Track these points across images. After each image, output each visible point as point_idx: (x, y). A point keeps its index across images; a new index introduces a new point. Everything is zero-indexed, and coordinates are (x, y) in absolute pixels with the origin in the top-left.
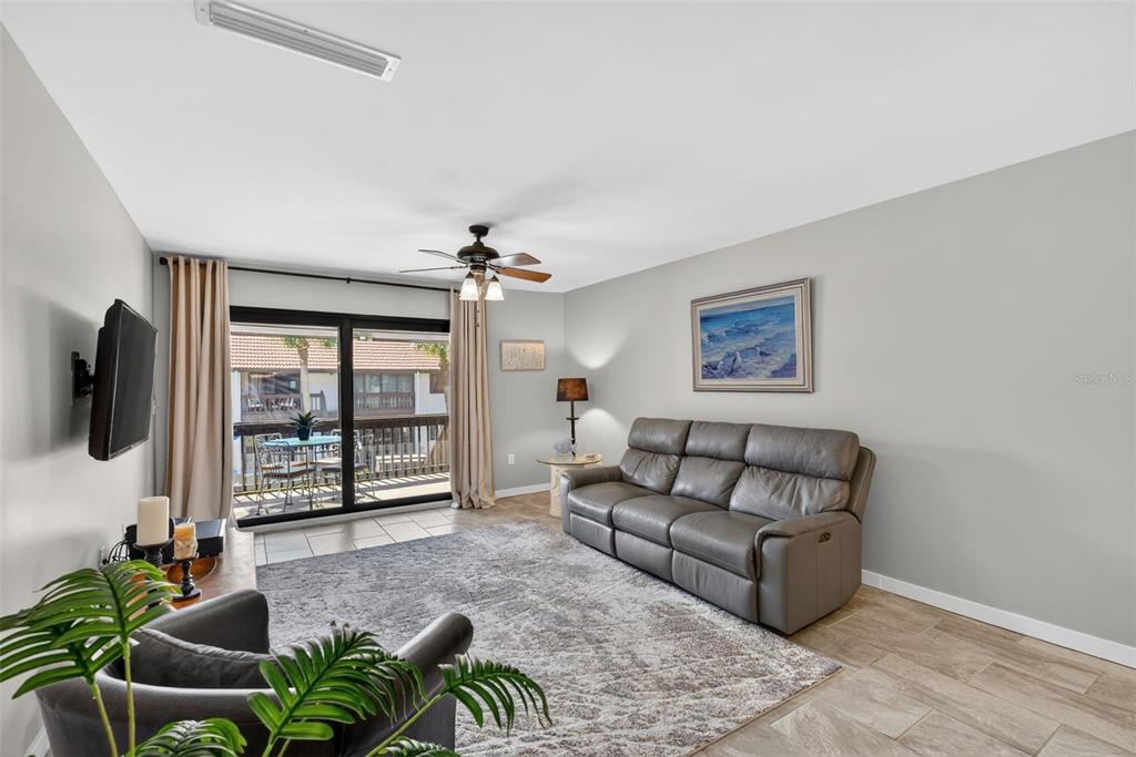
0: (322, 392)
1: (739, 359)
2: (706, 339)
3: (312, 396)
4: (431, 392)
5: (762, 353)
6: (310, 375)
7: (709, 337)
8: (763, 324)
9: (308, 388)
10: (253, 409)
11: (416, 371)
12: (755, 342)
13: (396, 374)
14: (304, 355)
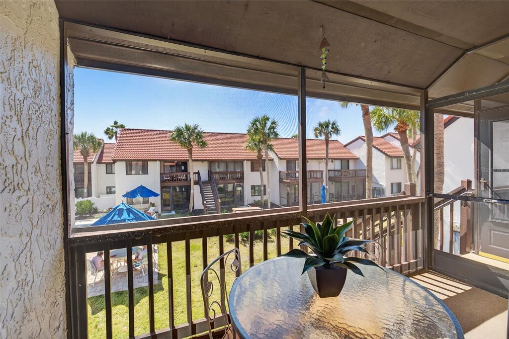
0: (199, 171)
3: (194, 173)
4: (252, 171)
6: (194, 162)
9: (193, 169)
10: (166, 180)
11: (244, 160)
13: (235, 162)
14: (190, 152)
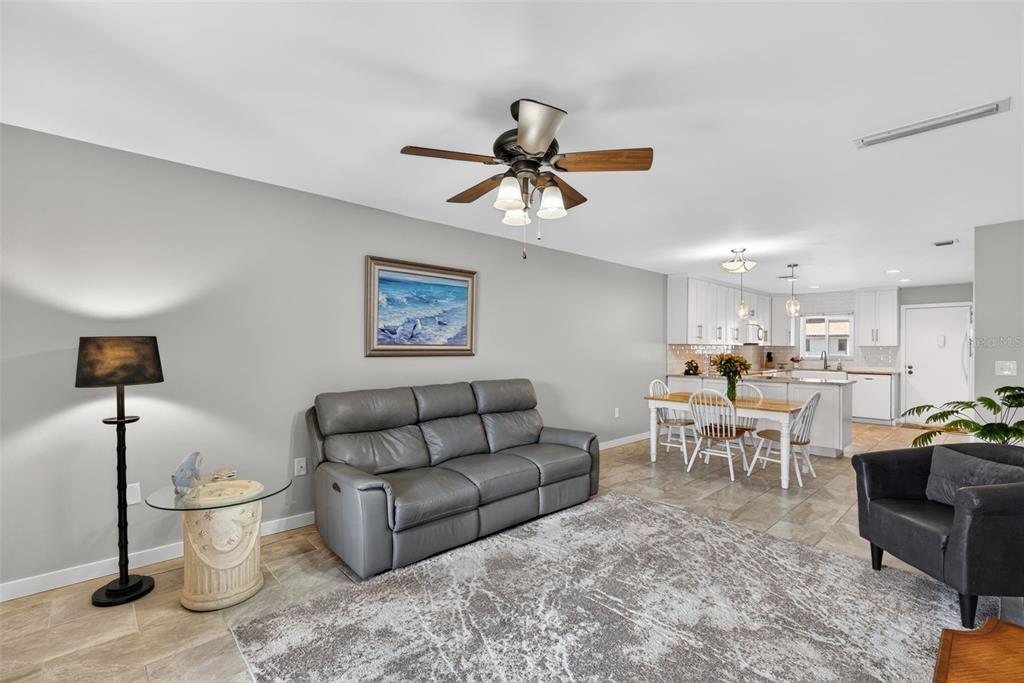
1: (419, 326)
2: (385, 302)
5: (440, 323)
7: (388, 300)
8: (441, 299)
12: (434, 312)
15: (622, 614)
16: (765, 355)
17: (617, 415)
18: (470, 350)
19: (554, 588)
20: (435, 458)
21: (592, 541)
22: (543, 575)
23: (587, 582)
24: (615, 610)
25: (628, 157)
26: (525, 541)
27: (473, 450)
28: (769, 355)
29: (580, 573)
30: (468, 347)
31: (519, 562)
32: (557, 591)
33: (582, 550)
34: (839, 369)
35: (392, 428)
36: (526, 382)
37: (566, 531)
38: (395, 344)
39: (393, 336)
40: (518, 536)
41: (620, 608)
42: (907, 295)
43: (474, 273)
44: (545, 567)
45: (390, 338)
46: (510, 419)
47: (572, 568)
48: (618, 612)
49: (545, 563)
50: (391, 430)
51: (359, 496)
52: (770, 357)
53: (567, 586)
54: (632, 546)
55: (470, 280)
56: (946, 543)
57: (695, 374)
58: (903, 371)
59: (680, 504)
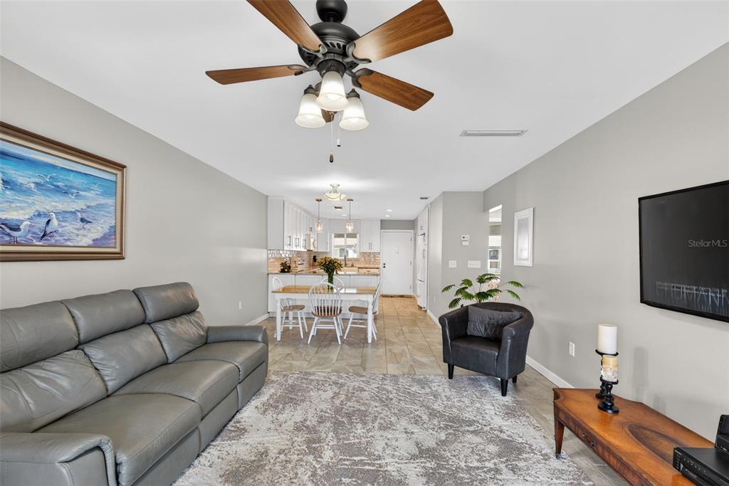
15: (374, 468)
16: (312, 257)
17: (240, 308)
18: (120, 253)
19: (310, 473)
20: (111, 385)
21: (298, 418)
22: (290, 466)
23: (328, 455)
24: (367, 467)
25: (414, 95)
26: (242, 441)
27: (154, 364)
28: (315, 257)
29: (315, 449)
30: (117, 250)
31: (255, 464)
32: (314, 474)
33: (298, 429)
34: (352, 266)
35: (44, 359)
36: (186, 285)
37: (269, 417)
38: (18, 244)
39: (14, 234)
40: (230, 439)
41: (369, 464)
42: (385, 224)
43: (124, 167)
44: (282, 457)
45: (9, 235)
46: (181, 323)
47: (304, 447)
48: (371, 468)
49: (280, 453)
50: (41, 364)
51: (64, 471)
52: (315, 259)
53: (318, 466)
54: (329, 411)
55: (119, 173)
56: (497, 357)
57: (288, 272)
58: (381, 266)
59: (326, 368)
